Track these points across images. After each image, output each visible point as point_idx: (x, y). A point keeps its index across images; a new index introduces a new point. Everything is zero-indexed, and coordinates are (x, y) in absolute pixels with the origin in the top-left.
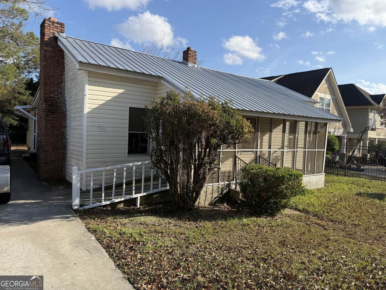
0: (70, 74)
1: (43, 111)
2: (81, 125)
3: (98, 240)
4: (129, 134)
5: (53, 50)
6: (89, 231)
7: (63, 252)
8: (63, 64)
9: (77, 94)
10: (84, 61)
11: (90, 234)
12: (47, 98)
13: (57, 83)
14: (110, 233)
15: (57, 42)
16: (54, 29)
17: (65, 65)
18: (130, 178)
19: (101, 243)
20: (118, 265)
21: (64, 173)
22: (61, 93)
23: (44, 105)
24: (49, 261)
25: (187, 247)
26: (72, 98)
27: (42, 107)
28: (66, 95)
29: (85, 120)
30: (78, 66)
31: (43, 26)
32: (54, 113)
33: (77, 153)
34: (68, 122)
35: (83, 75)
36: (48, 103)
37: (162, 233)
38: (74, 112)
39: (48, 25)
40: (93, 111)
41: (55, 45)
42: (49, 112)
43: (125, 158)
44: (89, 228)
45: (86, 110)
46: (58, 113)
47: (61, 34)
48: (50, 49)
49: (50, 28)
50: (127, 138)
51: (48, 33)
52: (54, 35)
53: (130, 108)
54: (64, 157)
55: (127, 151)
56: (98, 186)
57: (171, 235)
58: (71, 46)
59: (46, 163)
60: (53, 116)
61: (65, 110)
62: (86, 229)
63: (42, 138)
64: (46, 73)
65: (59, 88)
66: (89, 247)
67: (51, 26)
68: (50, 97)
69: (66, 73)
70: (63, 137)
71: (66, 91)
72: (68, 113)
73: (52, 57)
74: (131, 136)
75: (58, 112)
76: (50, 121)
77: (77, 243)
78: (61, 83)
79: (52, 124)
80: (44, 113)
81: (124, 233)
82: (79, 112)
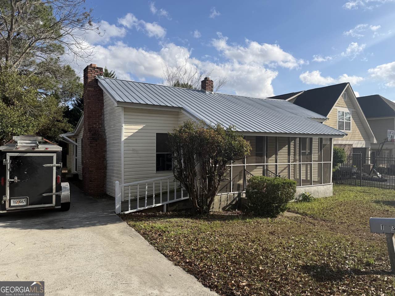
0: (108, 108)
1: (88, 139)
2: (120, 150)
3: (137, 231)
4: (157, 155)
5: (94, 89)
6: (130, 226)
7: (115, 237)
8: (103, 100)
9: (115, 125)
10: (121, 100)
11: (131, 228)
12: (90, 128)
13: (98, 116)
14: (144, 227)
15: (97, 83)
16: (95, 73)
18: (158, 191)
19: (139, 232)
20: (151, 243)
22: (101, 124)
23: (88, 135)
24: (106, 241)
25: (199, 234)
26: (111, 128)
27: (87, 135)
28: (105, 125)
29: (122, 145)
30: (116, 104)
31: (86, 71)
32: (96, 140)
33: (117, 172)
34: (107, 147)
35: (120, 112)
36: (92, 133)
37: (182, 226)
38: (113, 139)
39: (90, 70)
40: (129, 138)
41: (96, 85)
42: (92, 139)
43: (155, 175)
45: (123, 138)
46: (99, 140)
47: (100, 76)
48: (92, 89)
49: (91, 73)
50: (155, 158)
51: (91, 76)
52: (95, 77)
53: (157, 133)
54: (105, 176)
55: (156, 169)
56: (133, 198)
57: (189, 228)
58: (109, 87)
59: (91, 181)
60: (96, 143)
61: (105, 138)
62: (127, 225)
63: (87, 161)
64: (89, 109)
65: (100, 120)
66: (131, 234)
67: (93, 71)
68: (93, 127)
69: (105, 107)
70: (104, 159)
72: (107, 140)
73: (94, 95)
76: (94, 147)
77: (123, 232)
78: (101, 116)
79: (95, 149)
80: (89, 141)
81: (155, 227)
82: (117, 139)
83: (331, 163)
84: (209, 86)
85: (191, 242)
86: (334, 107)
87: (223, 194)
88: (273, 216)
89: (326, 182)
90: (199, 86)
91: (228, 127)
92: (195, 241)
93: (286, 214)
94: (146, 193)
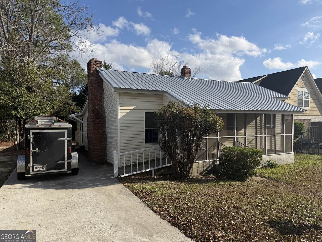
0: (107, 93)
2: (116, 126)
3: (131, 191)
4: (146, 130)
5: (96, 78)
6: (126, 187)
7: (114, 195)
8: (102, 87)
9: (113, 107)
10: (117, 87)
11: (126, 188)
12: (93, 109)
13: (99, 99)
14: (137, 188)
15: (98, 73)
16: (96, 65)
17: (104, 88)
18: (147, 159)
19: (133, 192)
20: (143, 201)
21: (106, 157)
22: (102, 106)
24: (107, 199)
25: (181, 194)
26: (110, 109)
27: (91, 115)
28: (105, 107)
29: (118, 122)
30: (113, 90)
31: (89, 64)
32: (98, 119)
33: (114, 144)
35: (116, 96)
36: (95, 113)
37: (167, 187)
38: (111, 118)
39: (92, 63)
40: (124, 117)
41: (97, 75)
42: (95, 118)
43: (144, 146)
44: (125, 186)
45: (119, 117)
47: (100, 68)
48: (94, 78)
49: (93, 65)
50: (144, 133)
51: (93, 68)
52: (96, 69)
53: (145, 113)
55: (145, 141)
56: (128, 164)
57: (172, 189)
58: (107, 76)
59: (94, 151)
60: (98, 121)
61: (105, 117)
62: (123, 186)
63: (91, 135)
64: (92, 94)
65: (101, 103)
66: (126, 194)
67: (94, 64)
68: (95, 109)
69: (104, 93)
70: (105, 134)
71: (105, 104)
73: (96, 83)
74: (147, 131)
75: (101, 118)
76: (96, 124)
77: (120, 192)
78: (101, 99)
79: (98, 126)
80: (92, 119)
81: (145, 188)
82: (114, 117)
83: (292, 135)
84: (187, 73)
85: (175, 200)
86: (294, 88)
87: (200, 161)
88: (243, 180)
89: (288, 151)
90: (179, 73)
91: (204, 106)
92: (178, 200)
93: (254, 178)
94: (138, 161)
